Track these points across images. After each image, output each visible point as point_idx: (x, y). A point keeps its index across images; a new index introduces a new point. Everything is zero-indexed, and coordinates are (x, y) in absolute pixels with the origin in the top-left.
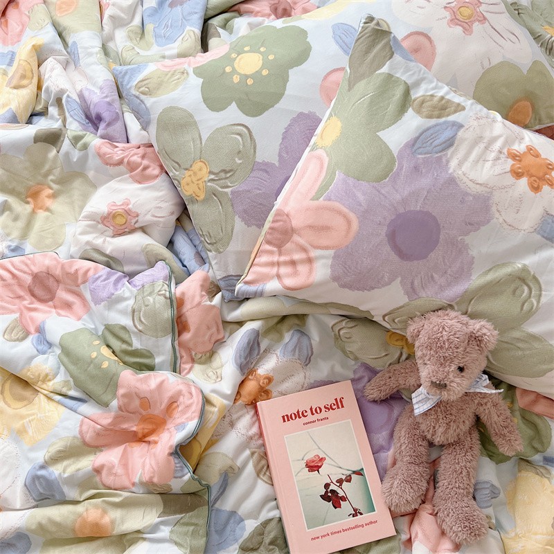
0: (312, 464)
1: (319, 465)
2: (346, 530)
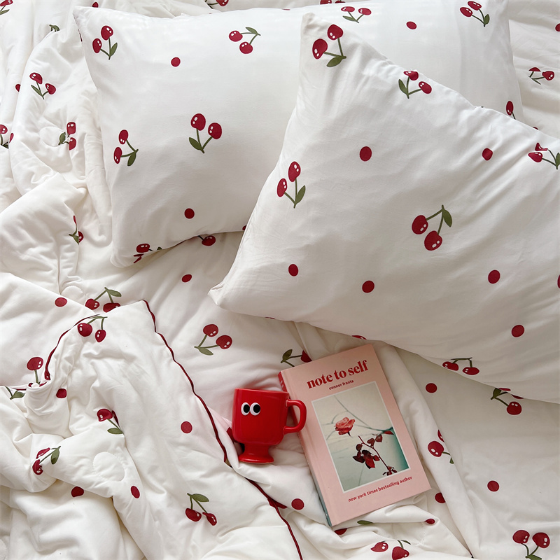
0: (342, 427)
1: (349, 427)
2: (382, 489)
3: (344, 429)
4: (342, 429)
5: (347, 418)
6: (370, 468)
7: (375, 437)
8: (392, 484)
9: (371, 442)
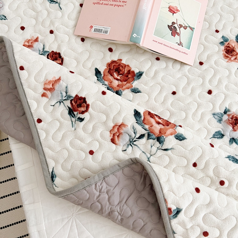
1: (175, 12)
2: (171, 48)
3: (172, 10)
4: (171, 10)
5: (177, 7)
6: (172, 35)
7: (183, 25)
8: (177, 50)
9: (181, 26)
